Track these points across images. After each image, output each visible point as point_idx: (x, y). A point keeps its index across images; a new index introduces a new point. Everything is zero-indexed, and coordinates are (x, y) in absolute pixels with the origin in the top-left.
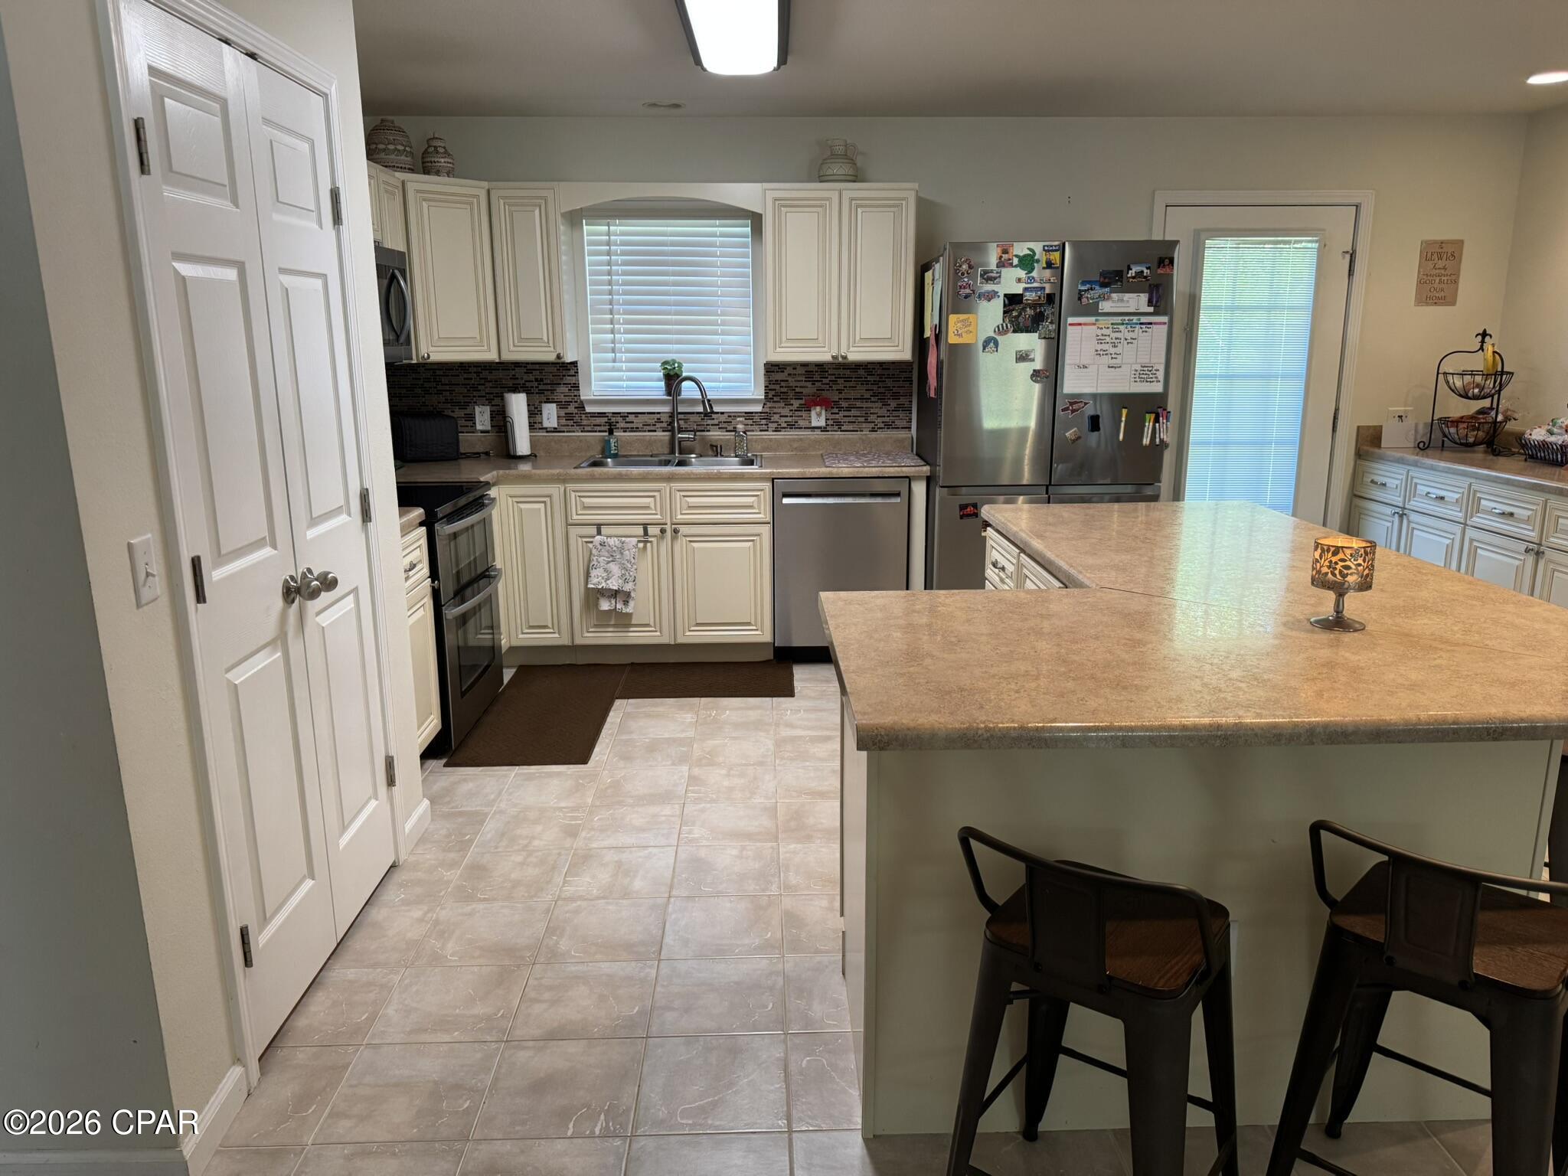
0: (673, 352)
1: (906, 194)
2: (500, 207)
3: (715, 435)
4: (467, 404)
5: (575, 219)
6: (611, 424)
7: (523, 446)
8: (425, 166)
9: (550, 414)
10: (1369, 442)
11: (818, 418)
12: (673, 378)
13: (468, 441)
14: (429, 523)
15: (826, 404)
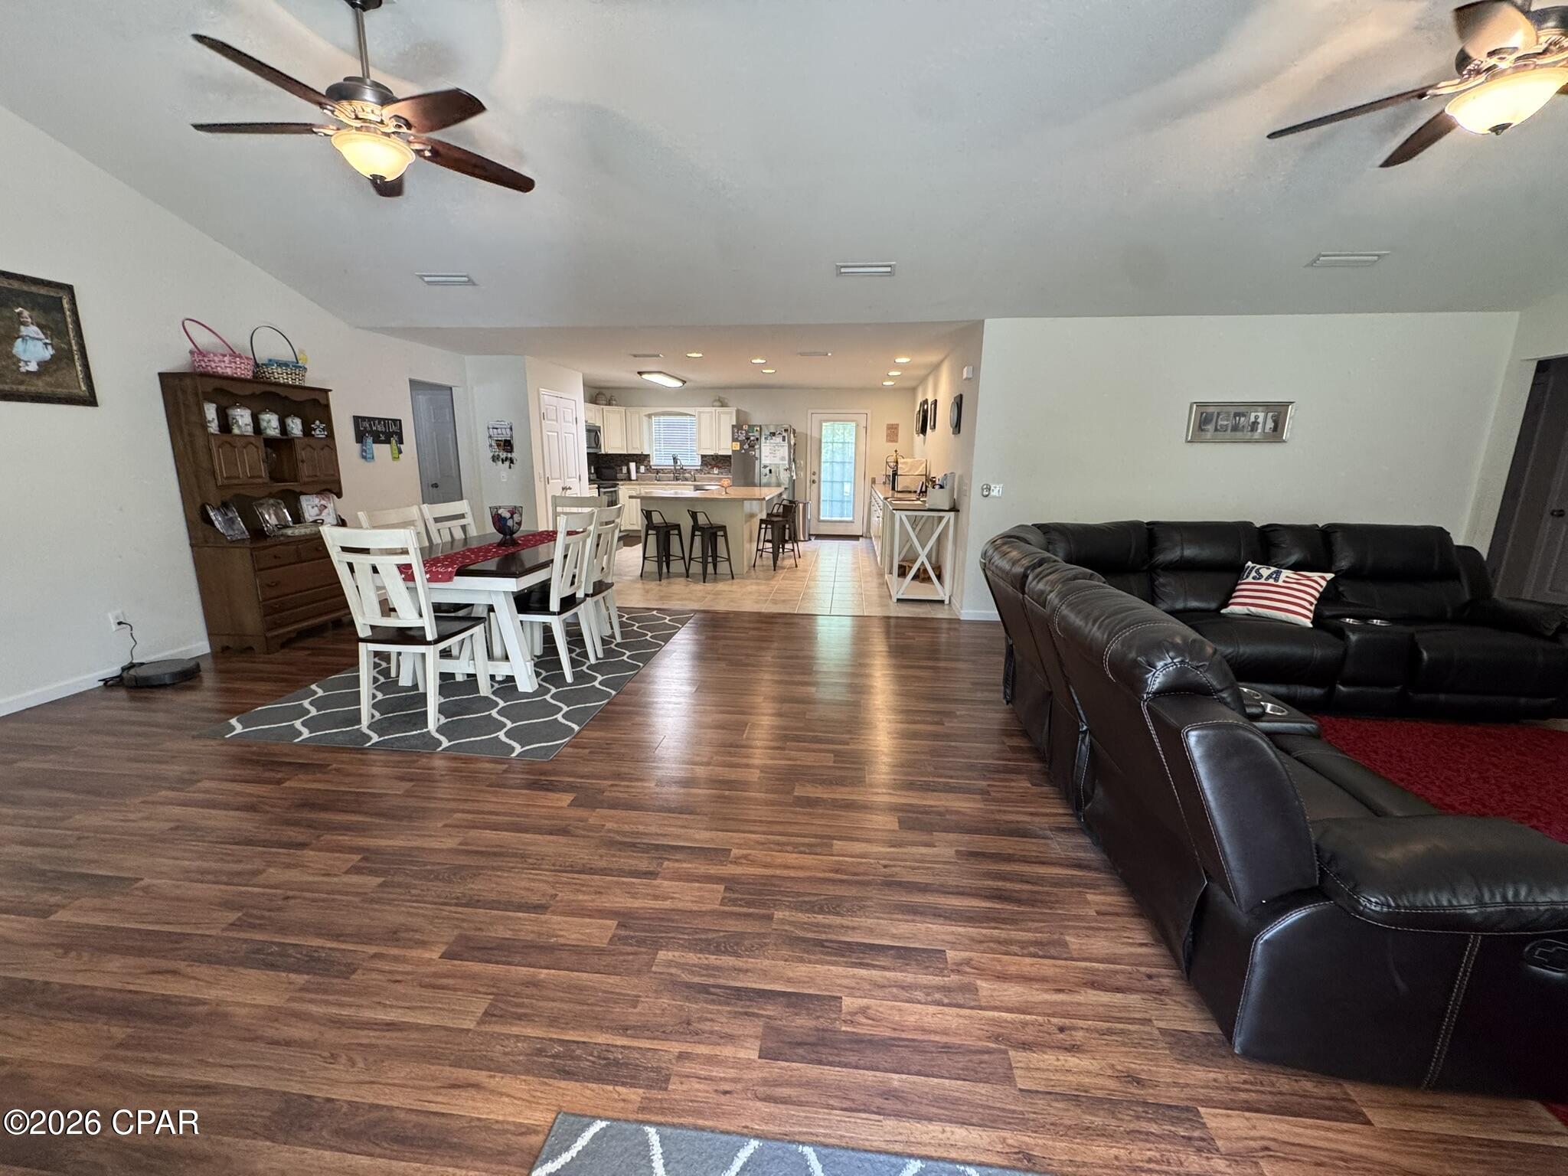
0: (676, 452)
1: (733, 410)
2: (628, 414)
3: (687, 475)
4: (620, 466)
5: (649, 416)
6: (658, 472)
7: (634, 476)
8: (609, 404)
9: (642, 469)
10: (874, 481)
11: (716, 471)
12: (675, 460)
13: (619, 476)
14: (598, 488)
15: (719, 468)
